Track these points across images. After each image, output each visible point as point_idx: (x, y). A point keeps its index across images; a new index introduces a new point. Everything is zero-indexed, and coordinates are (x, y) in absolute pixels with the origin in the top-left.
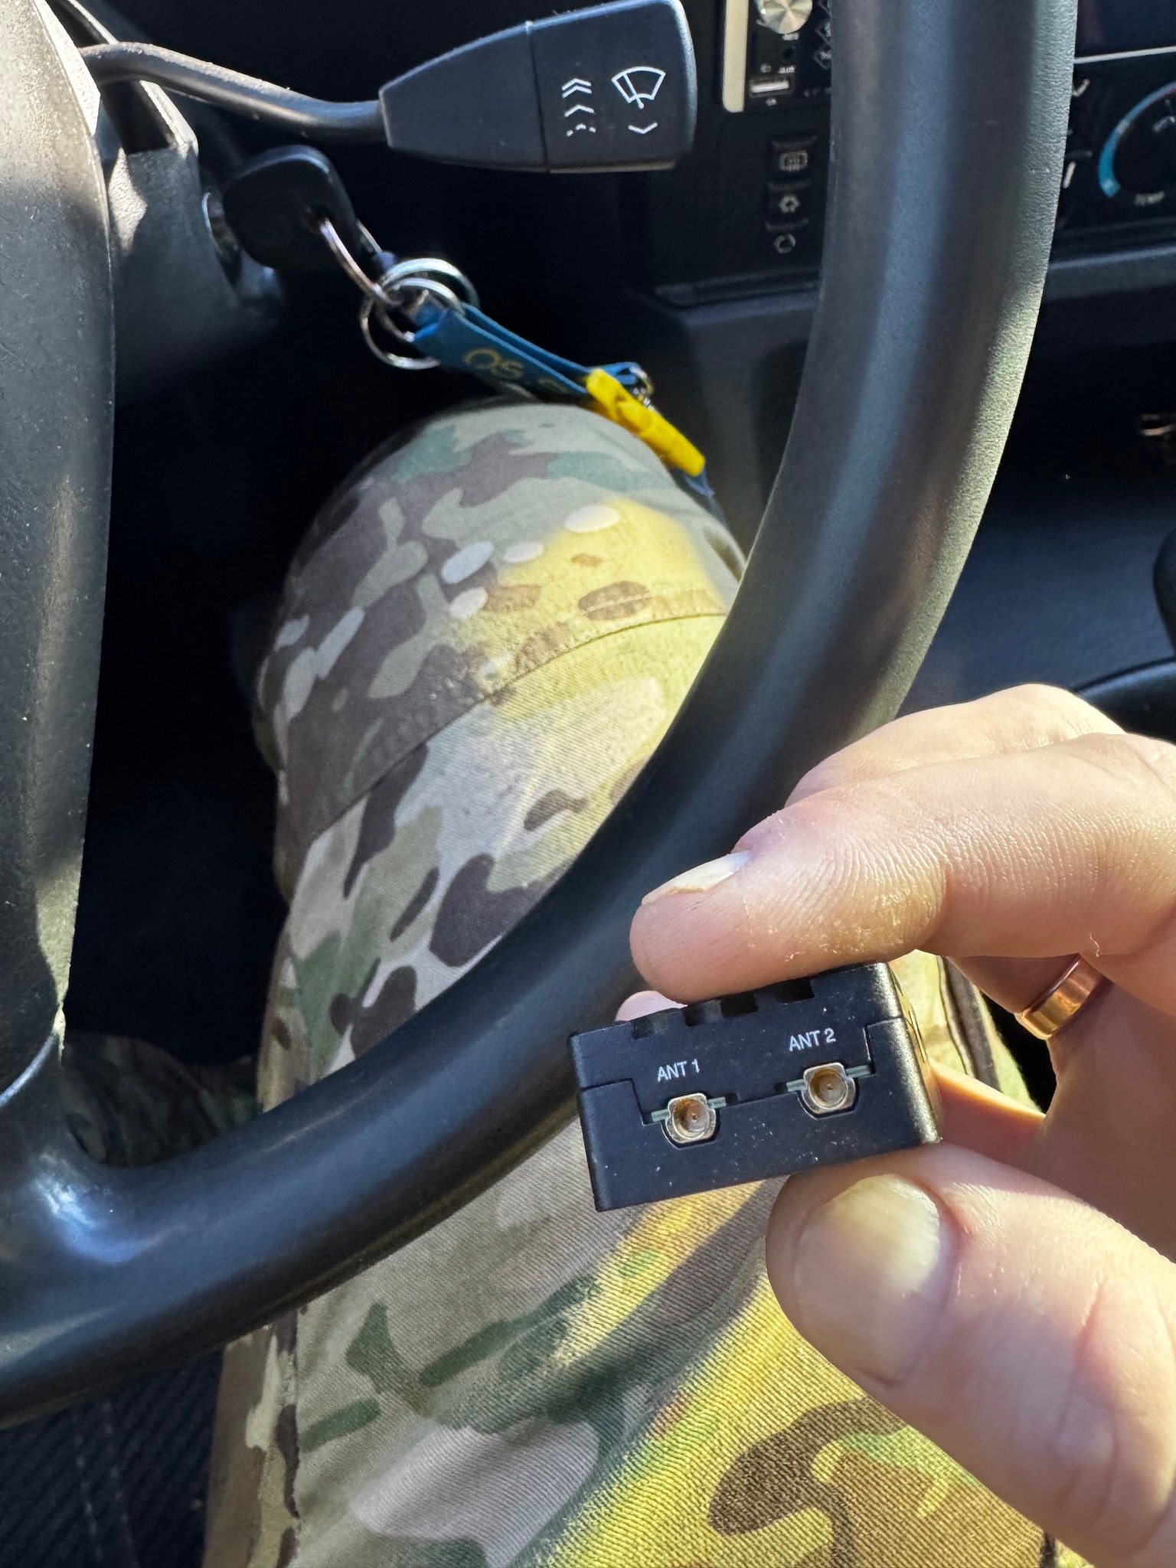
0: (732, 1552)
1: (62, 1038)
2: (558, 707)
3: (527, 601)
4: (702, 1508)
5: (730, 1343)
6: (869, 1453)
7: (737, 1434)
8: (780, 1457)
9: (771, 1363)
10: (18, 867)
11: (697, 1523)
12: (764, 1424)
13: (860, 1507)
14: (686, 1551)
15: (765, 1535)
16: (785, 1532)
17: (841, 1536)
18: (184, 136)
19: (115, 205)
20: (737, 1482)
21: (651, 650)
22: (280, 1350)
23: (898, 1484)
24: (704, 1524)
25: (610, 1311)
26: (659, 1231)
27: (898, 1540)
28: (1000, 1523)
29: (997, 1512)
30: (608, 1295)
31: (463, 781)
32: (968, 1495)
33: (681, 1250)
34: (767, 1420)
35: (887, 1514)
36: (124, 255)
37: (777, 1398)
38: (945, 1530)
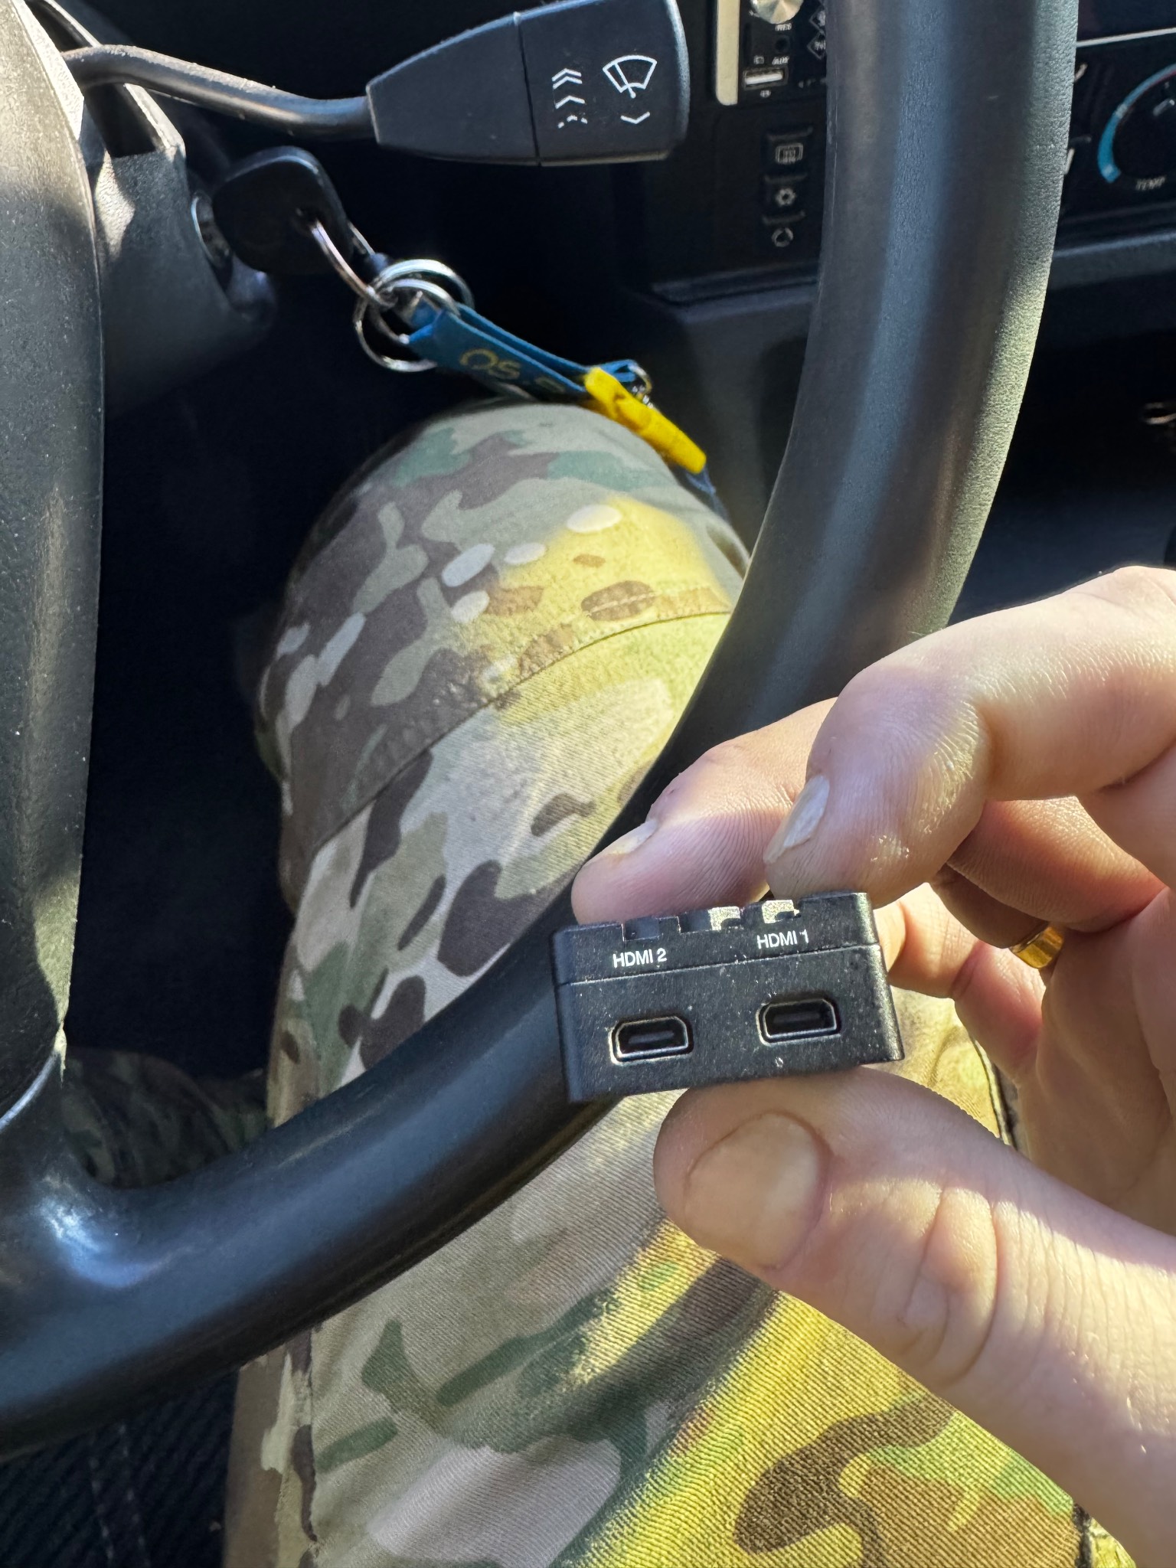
1: (63, 1058)
2: (563, 710)
3: (529, 603)
4: (728, 1526)
5: (752, 1355)
6: (897, 1466)
7: (762, 1449)
8: (806, 1471)
9: (794, 1375)
10: (15, 885)
11: (723, 1542)
12: (788, 1437)
13: (890, 1522)
15: (793, 1552)
16: (813, 1549)
17: (871, 1552)
18: (171, 139)
19: (102, 209)
20: (763, 1498)
21: (656, 650)
22: (294, 1369)
23: (927, 1497)
24: (730, 1542)
25: (628, 1325)
26: (678, 1242)
27: (929, 1556)
28: (1033, 1535)
29: (1029, 1524)
30: (627, 1308)
31: (468, 787)
32: (1000, 1507)
33: (700, 1261)
34: (792, 1434)
35: (918, 1528)
36: (113, 260)
37: (802, 1411)
38: (977, 1544)
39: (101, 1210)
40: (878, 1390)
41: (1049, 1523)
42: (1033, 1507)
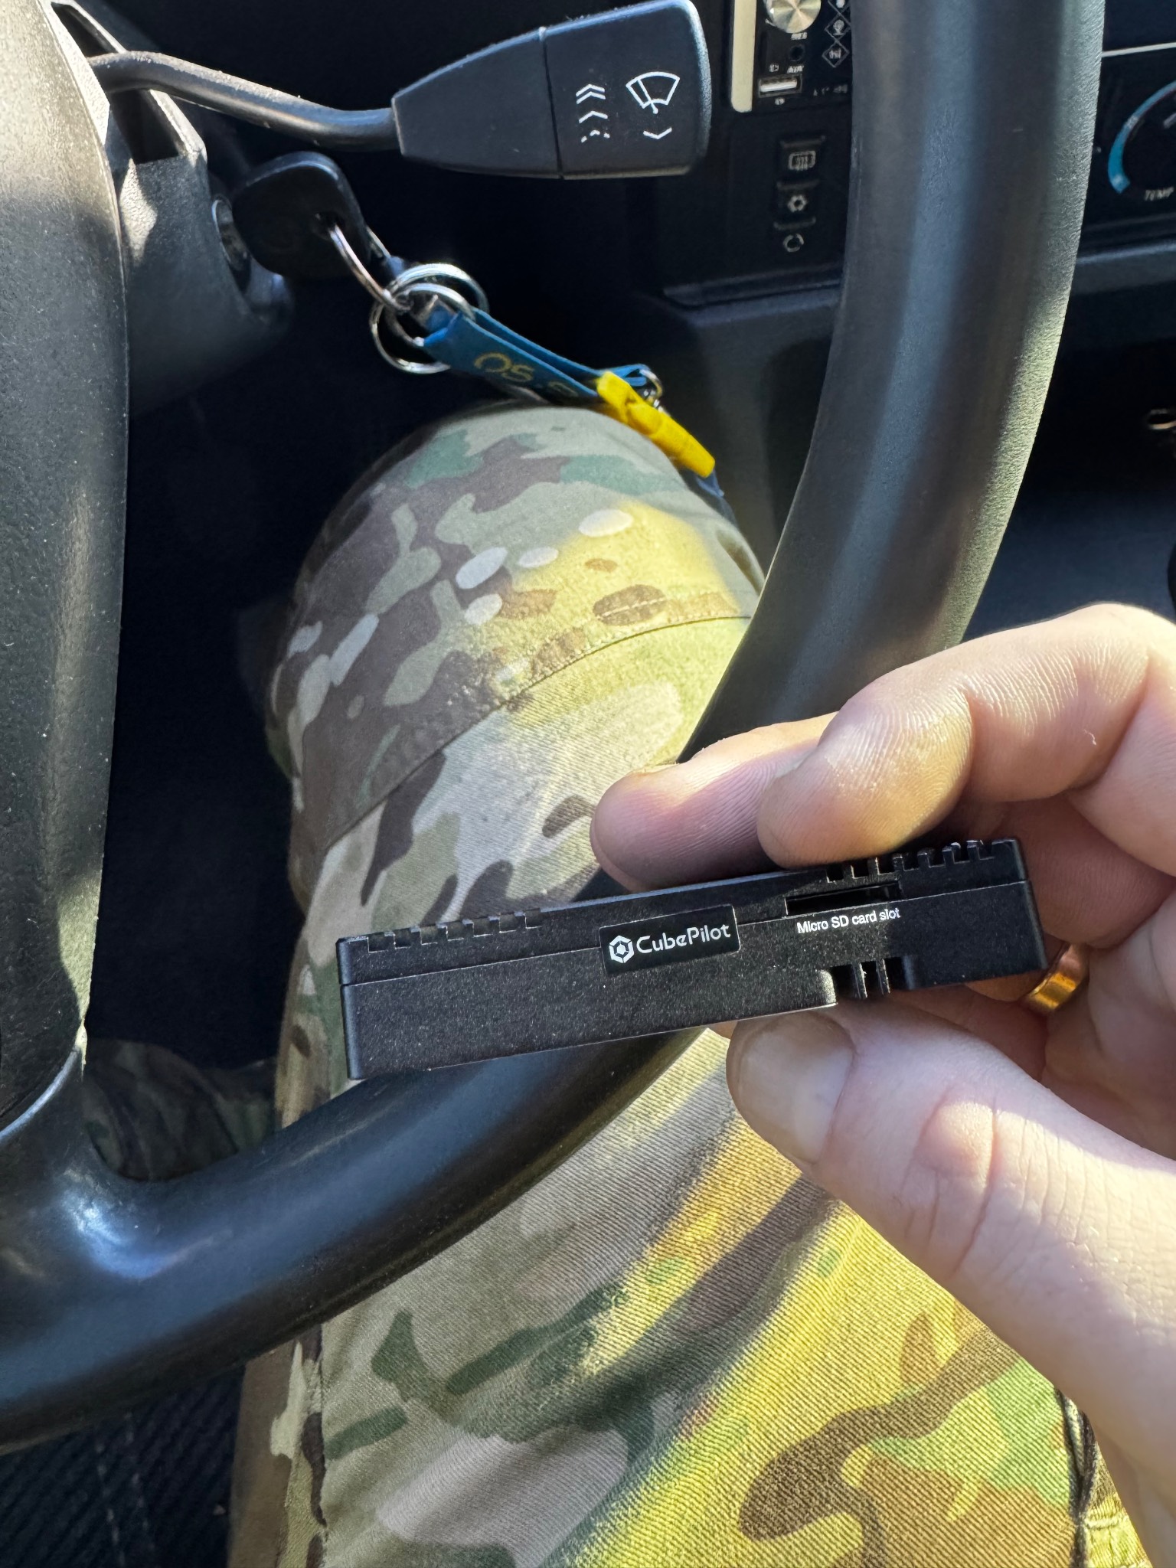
0: (762, 1557)
1: (84, 1053)
2: (575, 715)
3: (541, 606)
4: (732, 1514)
5: (757, 1346)
6: (898, 1457)
7: (766, 1440)
8: (809, 1461)
9: (799, 1368)
10: (39, 883)
11: (728, 1529)
12: (793, 1429)
13: (891, 1511)
14: (717, 1557)
15: (795, 1540)
16: (815, 1537)
17: (871, 1540)
18: (193, 144)
19: (127, 214)
20: (767, 1488)
21: (668, 654)
22: (305, 1356)
23: (927, 1488)
24: (735, 1530)
25: (636, 1318)
26: (685, 1238)
27: (928, 1544)
28: (1029, 1526)
29: (1026, 1515)
30: (635, 1302)
31: (481, 788)
32: (998, 1498)
33: (707, 1256)
34: (797, 1425)
35: (918, 1518)
36: (136, 265)
37: (806, 1403)
38: (975, 1534)
39: (121, 1203)
40: (880, 1384)
41: (1046, 1515)
42: (1030, 1499)
